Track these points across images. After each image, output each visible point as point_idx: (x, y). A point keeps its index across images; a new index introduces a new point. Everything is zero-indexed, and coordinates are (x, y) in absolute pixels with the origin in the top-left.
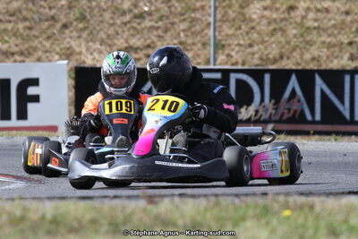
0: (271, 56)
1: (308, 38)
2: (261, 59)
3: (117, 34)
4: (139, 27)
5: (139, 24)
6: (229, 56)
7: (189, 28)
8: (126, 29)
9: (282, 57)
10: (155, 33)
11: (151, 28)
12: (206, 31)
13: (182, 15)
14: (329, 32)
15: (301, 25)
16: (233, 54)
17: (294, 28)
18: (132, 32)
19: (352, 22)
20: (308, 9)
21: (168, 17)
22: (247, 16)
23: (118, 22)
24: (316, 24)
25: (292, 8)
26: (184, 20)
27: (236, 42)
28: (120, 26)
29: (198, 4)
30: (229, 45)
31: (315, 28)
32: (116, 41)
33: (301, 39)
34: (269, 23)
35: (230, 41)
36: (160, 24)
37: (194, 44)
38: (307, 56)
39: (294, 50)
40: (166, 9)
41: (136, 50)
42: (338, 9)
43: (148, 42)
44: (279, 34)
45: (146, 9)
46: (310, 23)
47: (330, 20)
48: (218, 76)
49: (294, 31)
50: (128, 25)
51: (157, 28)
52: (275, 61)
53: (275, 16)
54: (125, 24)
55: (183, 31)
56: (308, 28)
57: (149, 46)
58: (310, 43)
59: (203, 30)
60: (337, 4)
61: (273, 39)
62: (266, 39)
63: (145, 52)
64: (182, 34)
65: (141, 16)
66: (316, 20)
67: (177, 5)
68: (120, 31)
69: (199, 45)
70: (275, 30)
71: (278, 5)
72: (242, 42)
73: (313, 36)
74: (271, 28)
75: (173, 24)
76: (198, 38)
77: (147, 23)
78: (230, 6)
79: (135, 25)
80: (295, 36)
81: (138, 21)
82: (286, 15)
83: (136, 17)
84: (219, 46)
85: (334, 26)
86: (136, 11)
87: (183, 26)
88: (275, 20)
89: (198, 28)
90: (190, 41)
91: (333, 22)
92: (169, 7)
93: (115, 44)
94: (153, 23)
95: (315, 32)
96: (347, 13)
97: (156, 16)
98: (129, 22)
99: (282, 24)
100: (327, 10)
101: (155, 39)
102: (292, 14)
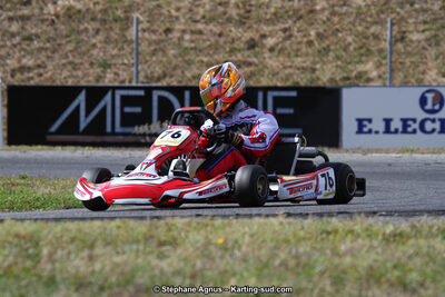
0: (156, 75)
1: (187, 58)
2: (146, 77)
3: (9, 54)
4: (28, 48)
5: (28, 45)
6: (116, 74)
7: (76, 49)
8: (16, 50)
9: (165, 75)
10: (43, 53)
11: (40, 49)
12: (92, 52)
13: (67, 36)
14: (206, 52)
15: (179, 45)
16: (120, 72)
17: (173, 49)
18: (23, 53)
19: (225, 43)
20: (184, 31)
21: (55, 40)
22: (129, 38)
23: (9, 43)
24: (193, 45)
25: (168, 31)
26: (70, 42)
27: (120, 62)
28: (10, 48)
29: (82, 27)
30: (115, 65)
31: (192, 49)
32: (8, 61)
33: (180, 59)
34: (150, 44)
35: (114, 61)
36: (48, 45)
37: (81, 64)
38: (188, 75)
39: (175, 68)
40: (53, 32)
41: (29, 69)
42: (211, 31)
43: (39, 62)
44: (160, 53)
45: (34, 31)
46: (186, 44)
47: (204, 41)
48: (142, 93)
49: (172, 52)
50: (19, 47)
51: (46, 49)
52: (159, 79)
53: (154, 37)
54: (15, 46)
55: (71, 51)
56: (186, 48)
57: (39, 66)
58: (189, 63)
59: (89, 50)
60: (211, 26)
61: (154, 59)
62: (148, 58)
63: (36, 71)
64: (69, 55)
65: (29, 39)
66: (192, 41)
67: (63, 27)
68: (11, 52)
69: (87, 65)
70: (155, 50)
71: (155, 27)
72: (126, 61)
73: (192, 56)
74: (152, 48)
75: (59, 45)
76: (86, 58)
77: (36, 44)
78: (111, 29)
79: (24, 46)
80: (175, 56)
81: (27, 42)
82: (164, 36)
83: (24, 39)
84: (106, 66)
85: (210, 46)
86: (26, 34)
87: (70, 47)
88: (155, 41)
89: (84, 49)
90: (77, 61)
91: (208, 43)
92: (56, 29)
93: (7, 65)
94: (41, 45)
95: (192, 52)
96: (220, 35)
97: (44, 37)
98: (19, 44)
99: (162, 45)
100: (201, 32)
101: (44, 59)
102: (170, 36)
